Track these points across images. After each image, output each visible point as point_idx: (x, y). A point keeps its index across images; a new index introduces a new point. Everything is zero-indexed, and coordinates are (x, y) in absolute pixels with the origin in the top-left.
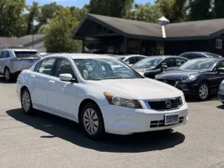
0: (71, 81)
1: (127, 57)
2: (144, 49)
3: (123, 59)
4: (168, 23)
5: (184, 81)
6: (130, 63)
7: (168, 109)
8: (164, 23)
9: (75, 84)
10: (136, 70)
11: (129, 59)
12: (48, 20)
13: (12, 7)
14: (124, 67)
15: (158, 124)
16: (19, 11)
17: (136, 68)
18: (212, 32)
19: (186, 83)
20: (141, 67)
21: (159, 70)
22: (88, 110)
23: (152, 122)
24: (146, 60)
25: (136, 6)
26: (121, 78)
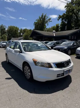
0: (19, 52)
1: (44, 42)
2: (49, 40)
3: (43, 42)
4: (55, 32)
5: (63, 49)
6: (45, 44)
7: (65, 67)
8: (54, 32)
9: (21, 54)
10: (47, 46)
11: (45, 42)
12: (25, 33)
13: (16, 30)
14: (43, 45)
15: (61, 75)
16: (17, 31)
17: (47, 45)
18: (68, 34)
19: (64, 50)
20: (48, 45)
21: (54, 45)
22: (26, 67)
23: (58, 75)
24: (50, 43)
25: (46, 29)
26: (42, 50)
